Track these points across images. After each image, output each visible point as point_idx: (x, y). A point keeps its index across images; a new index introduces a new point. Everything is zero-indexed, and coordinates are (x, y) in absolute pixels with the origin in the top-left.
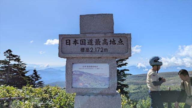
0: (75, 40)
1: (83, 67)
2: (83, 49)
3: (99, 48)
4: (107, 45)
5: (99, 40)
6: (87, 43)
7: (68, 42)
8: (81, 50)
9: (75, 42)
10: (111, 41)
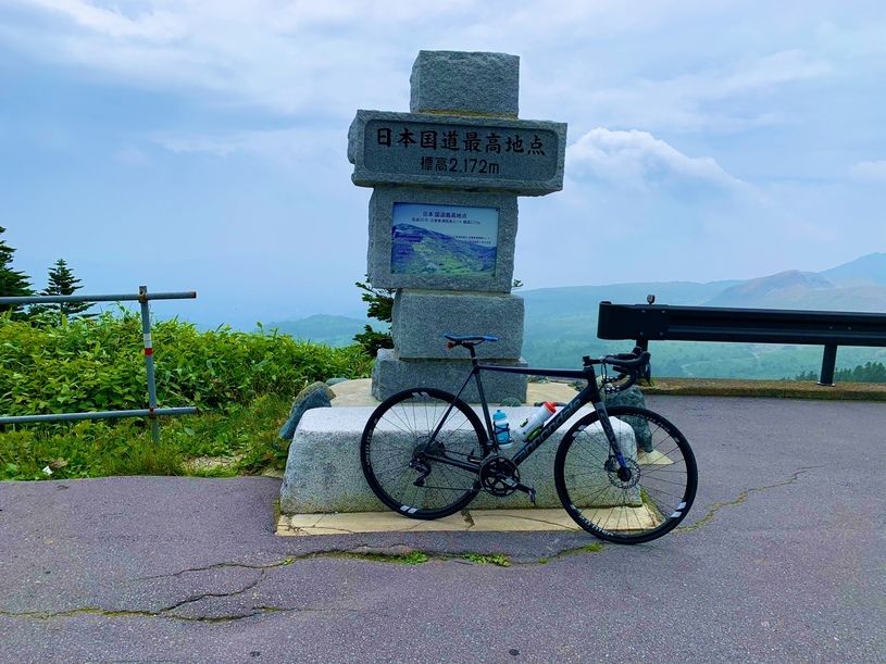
0: (406, 130)
1: (425, 214)
2: (430, 159)
3: (476, 160)
4: (498, 152)
5: (476, 135)
6: (439, 141)
7: (384, 136)
8: (422, 163)
9: (406, 137)
10: (509, 143)
